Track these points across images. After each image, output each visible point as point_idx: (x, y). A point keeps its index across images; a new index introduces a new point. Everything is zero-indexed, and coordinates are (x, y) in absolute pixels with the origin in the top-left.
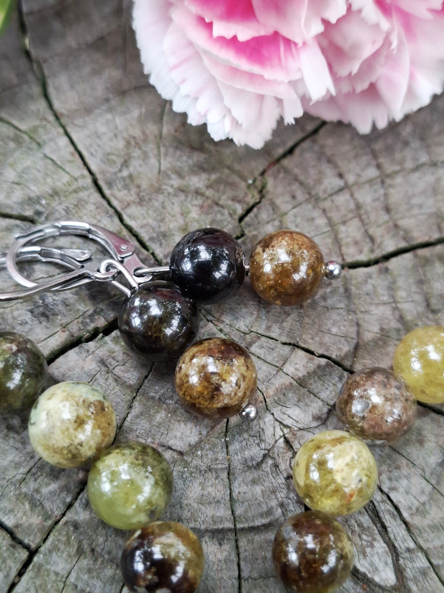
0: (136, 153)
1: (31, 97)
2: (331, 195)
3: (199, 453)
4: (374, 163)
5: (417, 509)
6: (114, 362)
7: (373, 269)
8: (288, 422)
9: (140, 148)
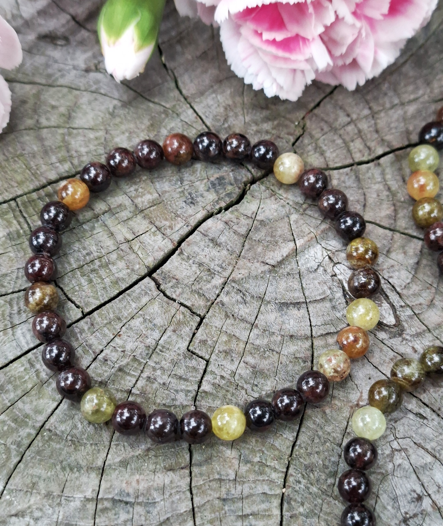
0: (231, 114)
1: (169, 89)
2: (344, 126)
3: (283, 266)
4: (367, 106)
5: (405, 287)
6: (232, 223)
7: (371, 165)
8: (330, 248)
9: (233, 111)
